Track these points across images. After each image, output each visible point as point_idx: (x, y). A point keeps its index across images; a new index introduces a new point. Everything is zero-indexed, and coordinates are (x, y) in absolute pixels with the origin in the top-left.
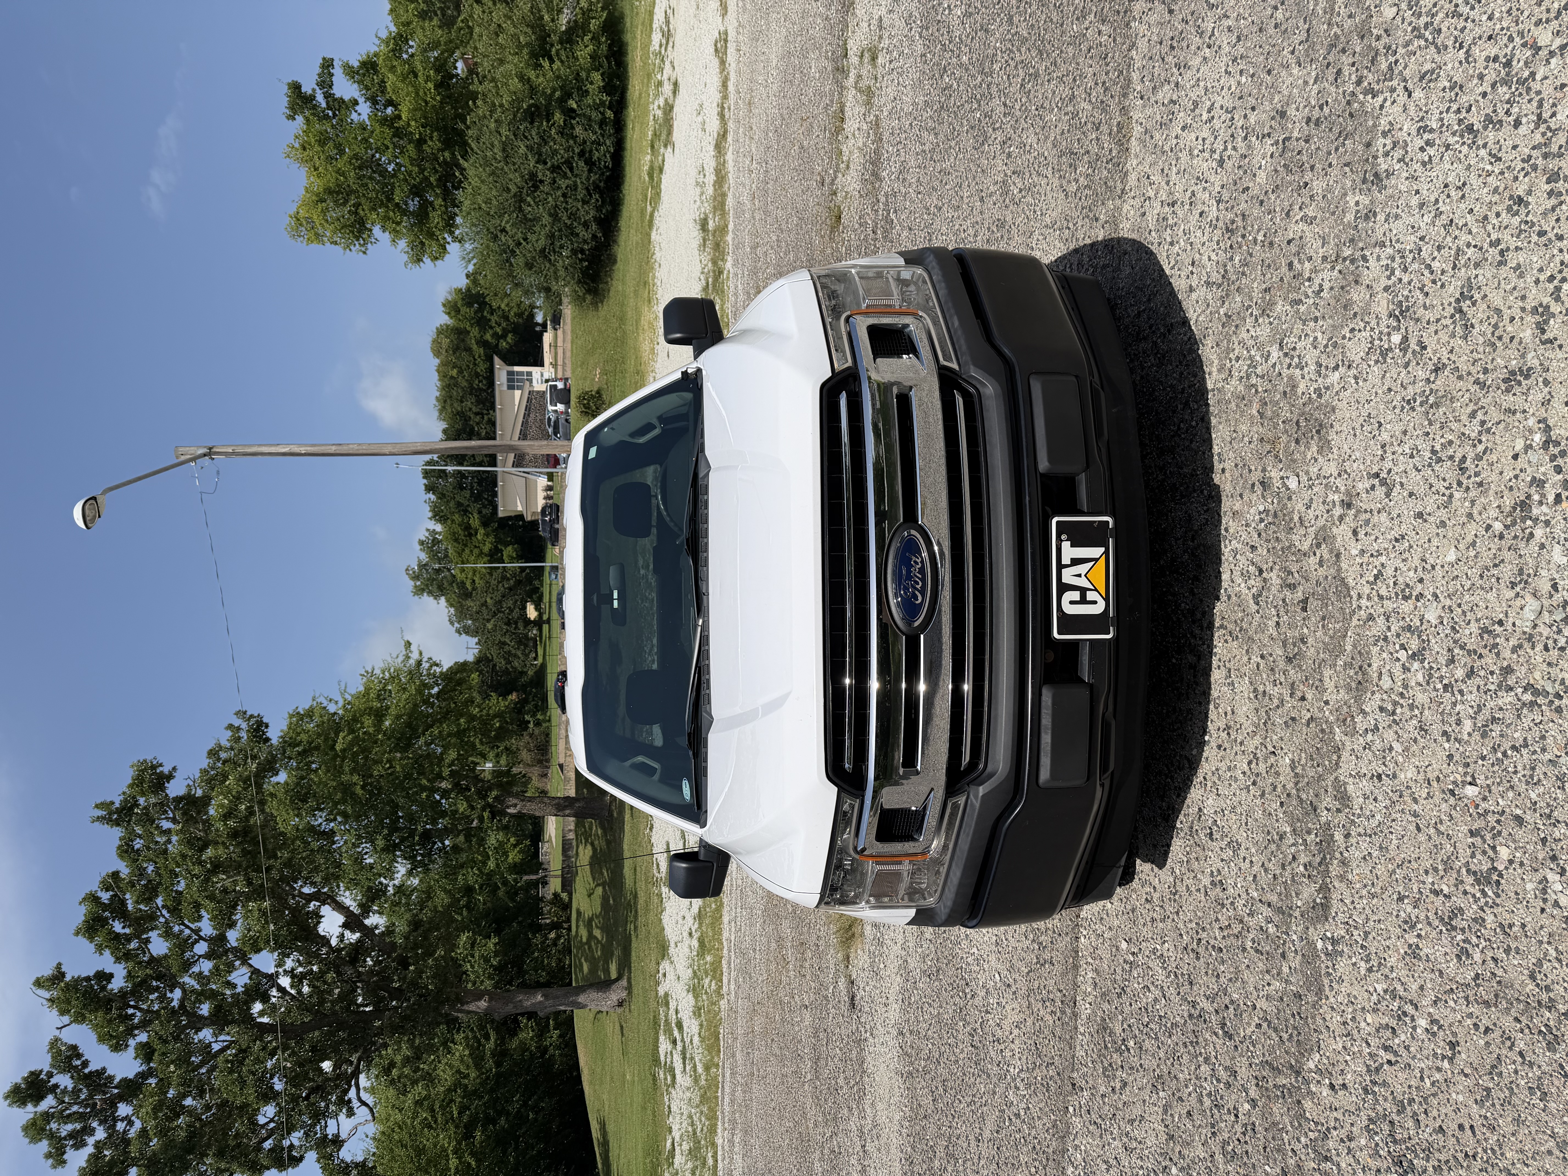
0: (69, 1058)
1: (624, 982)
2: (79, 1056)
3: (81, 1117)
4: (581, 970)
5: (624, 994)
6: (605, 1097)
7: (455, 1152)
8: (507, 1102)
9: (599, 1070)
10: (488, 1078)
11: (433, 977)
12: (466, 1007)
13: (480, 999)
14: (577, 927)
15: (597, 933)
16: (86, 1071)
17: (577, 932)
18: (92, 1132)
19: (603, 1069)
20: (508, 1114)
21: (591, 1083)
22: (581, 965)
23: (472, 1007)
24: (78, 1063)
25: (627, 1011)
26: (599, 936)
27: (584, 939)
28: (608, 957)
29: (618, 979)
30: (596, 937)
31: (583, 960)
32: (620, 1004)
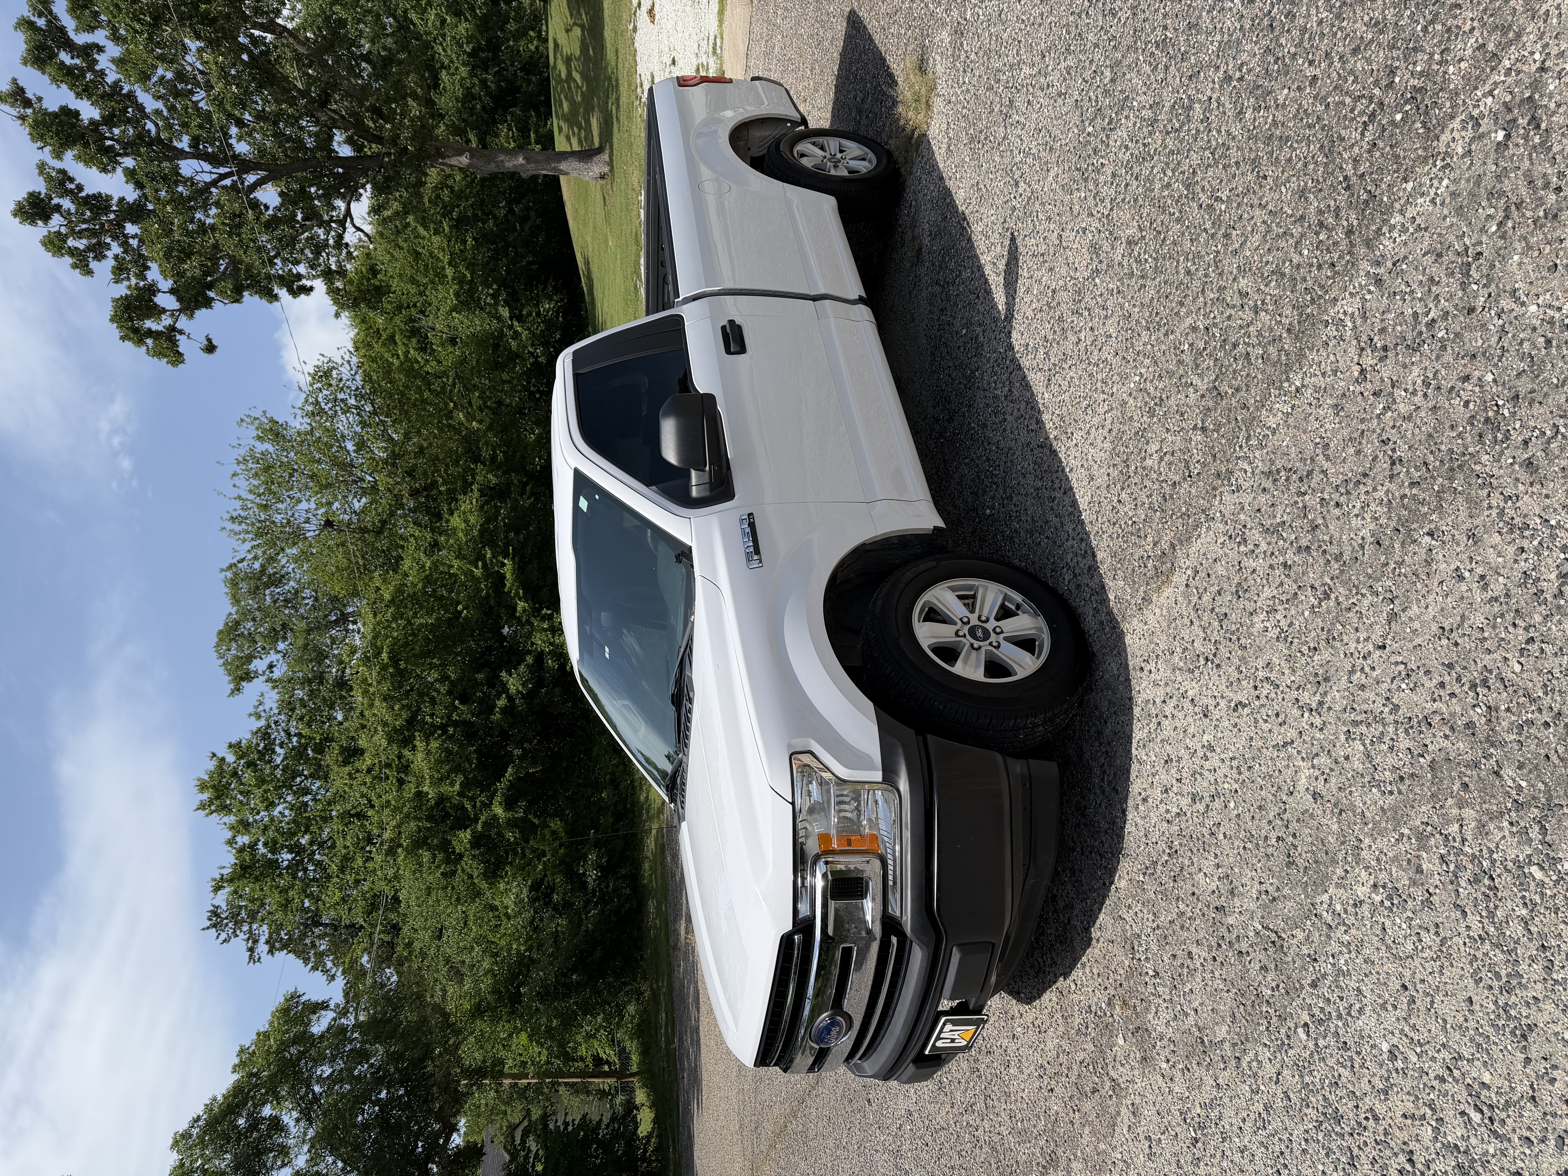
0: (62, 183)
1: (606, 157)
2: (71, 180)
3: (93, 233)
4: (561, 106)
5: (606, 169)
6: (589, 239)
7: (450, 264)
8: (494, 206)
9: (582, 212)
10: (473, 181)
11: (412, 139)
12: (447, 161)
13: (461, 155)
14: (555, 58)
15: (577, 76)
16: (83, 194)
17: (555, 62)
18: (108, 247)
19: (586, 213)
20: (495, 217)
21: (574, 219)
22: (561, 101)
23: (454, 161)
24: (72, 186)
25: (609, 187)
26: (579, 81)
27: (563, 76)
28: (589, 110)
29: (600, 150)
30: (575, 81)
31: (562, 96)
32: (602, 177)
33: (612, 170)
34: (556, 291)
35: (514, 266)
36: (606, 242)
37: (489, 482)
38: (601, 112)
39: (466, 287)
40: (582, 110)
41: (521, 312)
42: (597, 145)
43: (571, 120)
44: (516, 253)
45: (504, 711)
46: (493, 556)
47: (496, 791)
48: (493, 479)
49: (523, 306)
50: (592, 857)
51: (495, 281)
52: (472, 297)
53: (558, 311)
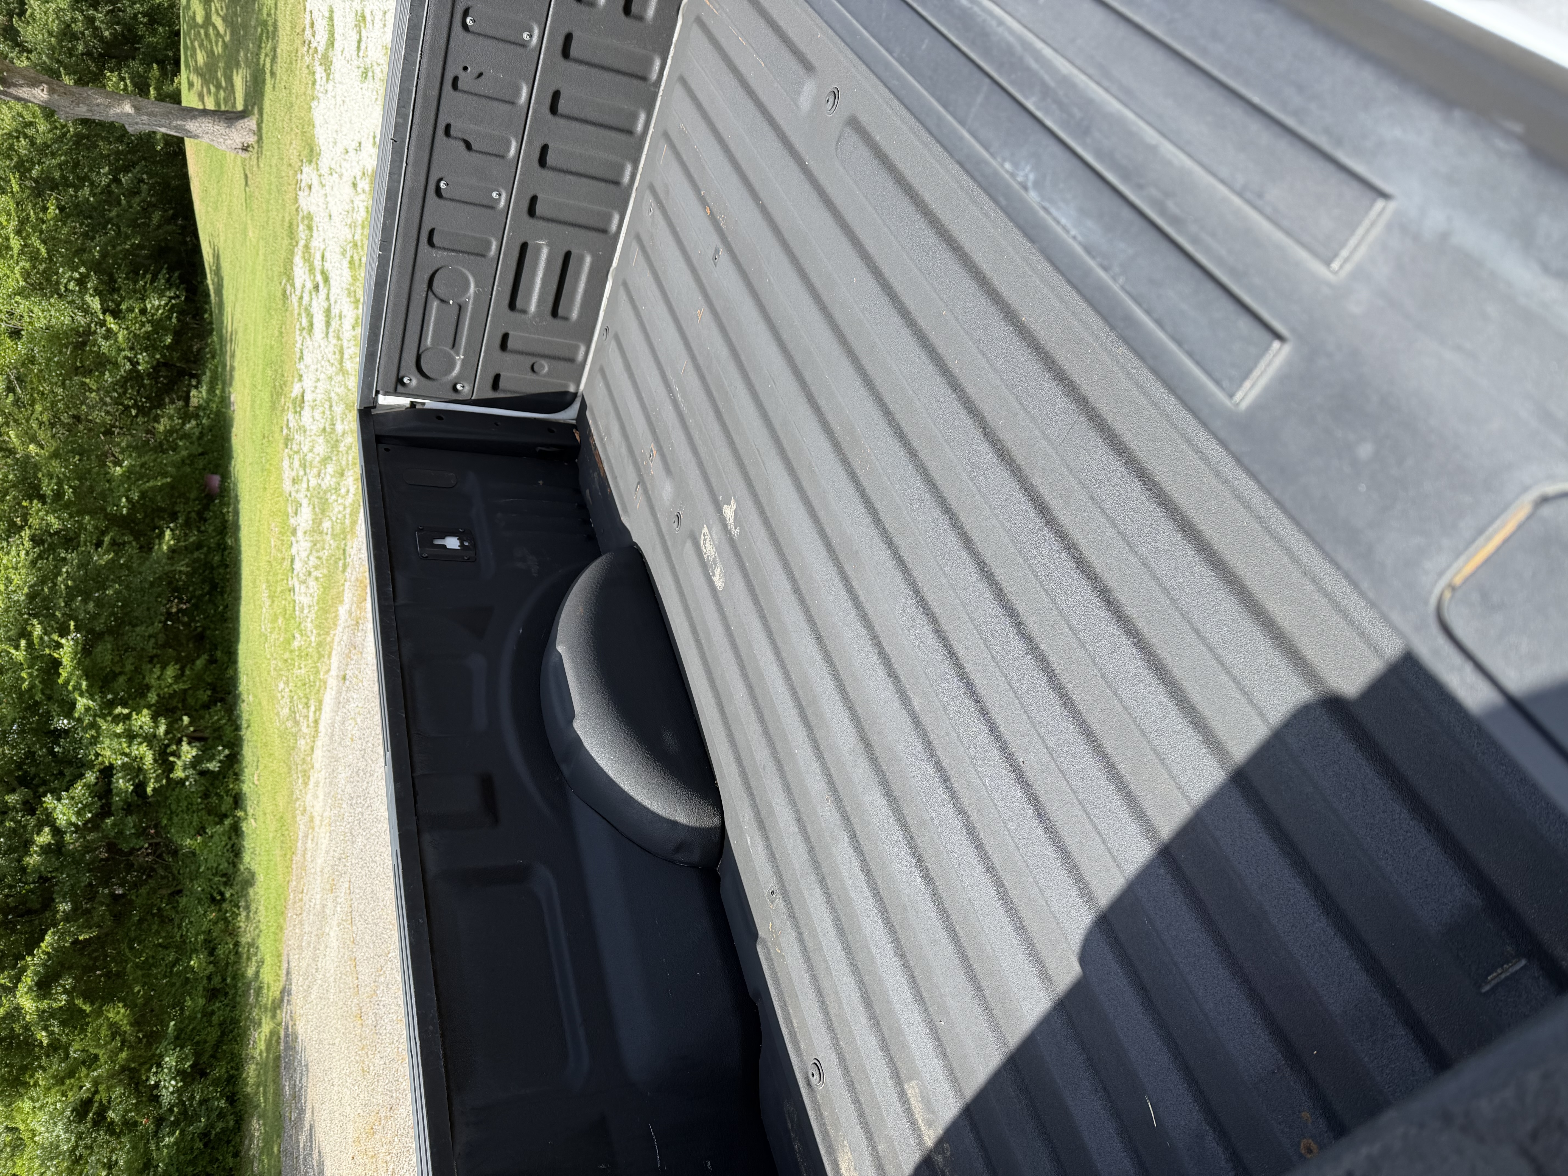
1: (251, 123)
4: (194, 56)
5: (252, 139)
6: (220, 226)
7: (18, 232)
8: (92, 171)
9: (214, 193)
10: (64, 135)
12: (13, 91)
13: (35, 86)
15: (218, 21)
17: (188, 2)
19: (219, 194)
20: (92, 185)
21: (202, 200)
22: (194, 49)
23: (24, 93)
25: (254, 162)
26: (221, 29)
27: (199, 19)
28: (232, 63)
29: (243, 115)
30: (215, 28)
31: (196, 44)
32: (245, 149)
33: (260, 140)
34: (169, 284)
35: (114, 247)
36: (245, 231)
37: (49, 525)
38: (248, 66)
39: (42, 267)
40: (221, 65)
41: (118, 305)
42: (240, 107)
43: (208, 74)
44: (119, 233)
45: (46, 850)
46: (46, 633)
47: (24, 970)
48: (55, 523)
49: (123, 299)
50: (170, 1061)
51: (83, 264)
52: (48, 280)
53: (171, 311)
